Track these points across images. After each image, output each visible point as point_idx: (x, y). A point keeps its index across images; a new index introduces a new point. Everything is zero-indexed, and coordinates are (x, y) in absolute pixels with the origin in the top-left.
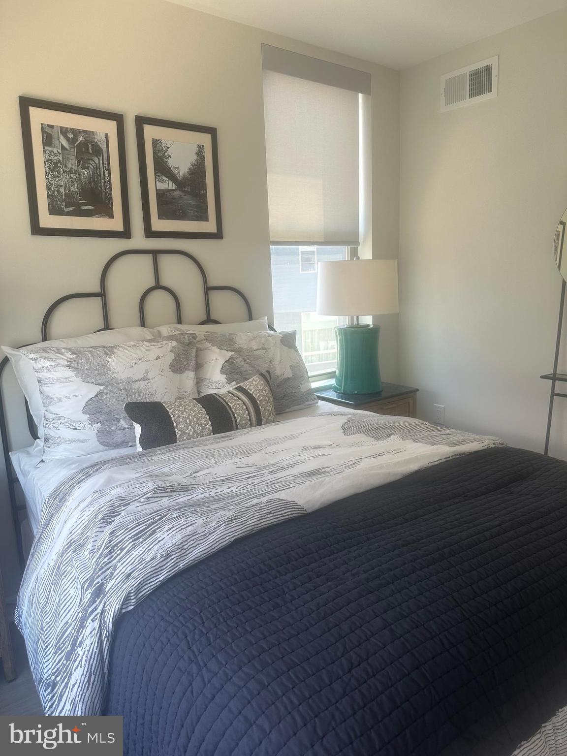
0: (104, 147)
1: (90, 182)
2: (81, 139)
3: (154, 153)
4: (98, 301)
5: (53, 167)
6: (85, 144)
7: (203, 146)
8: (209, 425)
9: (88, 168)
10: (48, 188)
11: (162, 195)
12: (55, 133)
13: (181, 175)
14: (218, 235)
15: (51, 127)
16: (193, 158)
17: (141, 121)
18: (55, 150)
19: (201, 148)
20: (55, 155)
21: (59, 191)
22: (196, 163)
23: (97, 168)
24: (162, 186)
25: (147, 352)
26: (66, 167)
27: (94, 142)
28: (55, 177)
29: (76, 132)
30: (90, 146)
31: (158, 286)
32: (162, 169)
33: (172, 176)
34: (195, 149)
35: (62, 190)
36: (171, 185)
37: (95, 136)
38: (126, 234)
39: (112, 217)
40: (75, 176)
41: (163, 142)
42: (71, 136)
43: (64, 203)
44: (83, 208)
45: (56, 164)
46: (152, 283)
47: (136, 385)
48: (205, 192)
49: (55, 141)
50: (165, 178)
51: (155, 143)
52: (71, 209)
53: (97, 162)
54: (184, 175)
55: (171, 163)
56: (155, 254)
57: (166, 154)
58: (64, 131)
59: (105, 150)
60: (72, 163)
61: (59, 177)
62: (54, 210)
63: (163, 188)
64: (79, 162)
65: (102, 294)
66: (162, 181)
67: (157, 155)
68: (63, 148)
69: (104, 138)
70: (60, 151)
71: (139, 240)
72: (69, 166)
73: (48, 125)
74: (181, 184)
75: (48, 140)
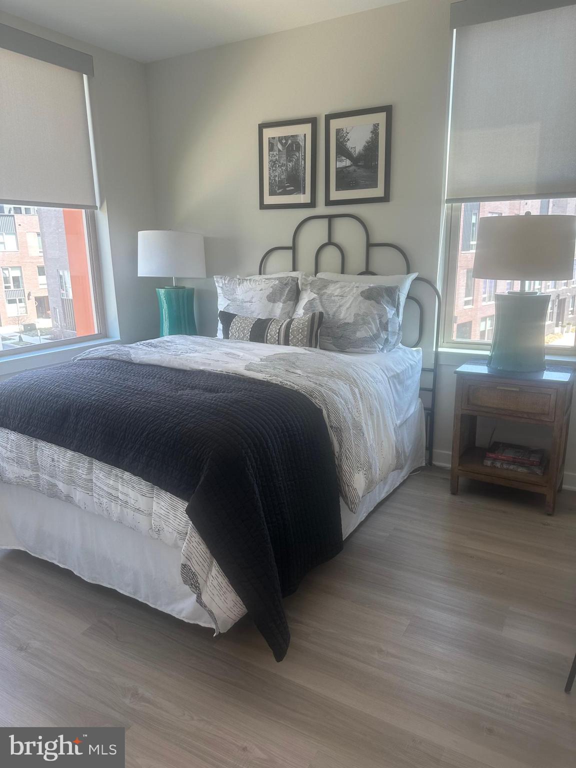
0: (302, 144)
1: (292, 171)
2: (290, 142)
3: (337, 140)
4: (290, 252)
5: (273, 163)
6: (291, 145)
7: (378, 124)
8: (248, 335)
9: (292, 161)
10: (270, 179)
11: (339, 171)
12: (275, 142)
13: (357, 152)
14: (386, 198)
15: (274, 138)
16: (368, 136)
17: (329, 117)
18: (275, 153)
19: (376, 127)
20: (275, 156)
21: (275, 180)
22: (370, 140)
23: (298, 160)
24: (340, 165)
25: (258, 286)
26: (280, 163)
27: (297, 142)
28: (274, 170)
29: (287, 138)
30: (294, 145)
31: (330, 243)
32: (342, 151)
33: (348, 155)
34: (371, 128)
35: (277, 179)
36: (348, 163)
37: (298, 138)
38: (312, 204)
39: (304, 193)
40: (284, 168)
41: (345, 130)
42: (284, 141)
43: (277, 187)
44: (288, 189)
45: (274, 162)
46: (326, 241)
47: (245, 304)
48: (376, 163)
49: (275, 148)
50: (344, 158)
51: (338, 131)
52: (280, 191)
53: (298, 155)
54: (359, 153)
55: (349, 145)
56: (330, 218)
57: (346, 139)
58: (280, 139)
59: (303, 145)
60: (283, 160)
61: (275, 170)
62: (272, 193)
63: (341, 166)
64: (287, 158)
65: (294, 248)
66: (341, 161)
67: (339, 141)
68: (279, 150)
69: (303, 138)
70: (277, 153)
71: (321, 209)
72: (282, 162)
73: (272, 138)
74: (355, 160)
75: (271, 148)
